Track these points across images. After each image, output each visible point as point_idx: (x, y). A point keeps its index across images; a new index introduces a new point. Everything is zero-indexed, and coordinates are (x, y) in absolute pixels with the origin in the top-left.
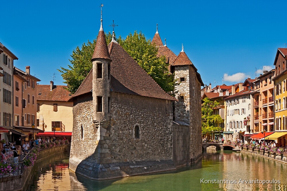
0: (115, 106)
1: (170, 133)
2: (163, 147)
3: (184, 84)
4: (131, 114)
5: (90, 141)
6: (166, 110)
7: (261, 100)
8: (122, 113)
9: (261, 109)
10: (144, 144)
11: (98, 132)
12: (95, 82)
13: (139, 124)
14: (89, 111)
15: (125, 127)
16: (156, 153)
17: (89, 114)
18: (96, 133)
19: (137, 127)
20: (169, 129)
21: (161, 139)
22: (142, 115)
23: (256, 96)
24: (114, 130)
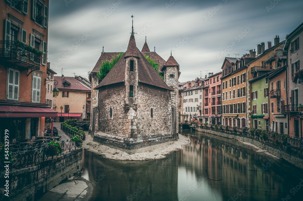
0: (140, 93)
1: (170, 114)
2: (166, 124)
3: (173, 79)
4: (149, 99)
5: (120, 119)
6: (168, 98)
7: (210, 93)
8: (144, 99)
9: (210, 99)
10: (155, 122)
11: (129, 112)
12: (128, 74)
13: (153, 107)
14: (119, 97)
15: (145, 109)
16: (162, 129)
17: (119, 99)
18: (127, 114)
19: (152, 110)
20: (169, 111)
21: (165, 119)
22: (155, 101)
23: (206, 89)
24: (139, 112)
